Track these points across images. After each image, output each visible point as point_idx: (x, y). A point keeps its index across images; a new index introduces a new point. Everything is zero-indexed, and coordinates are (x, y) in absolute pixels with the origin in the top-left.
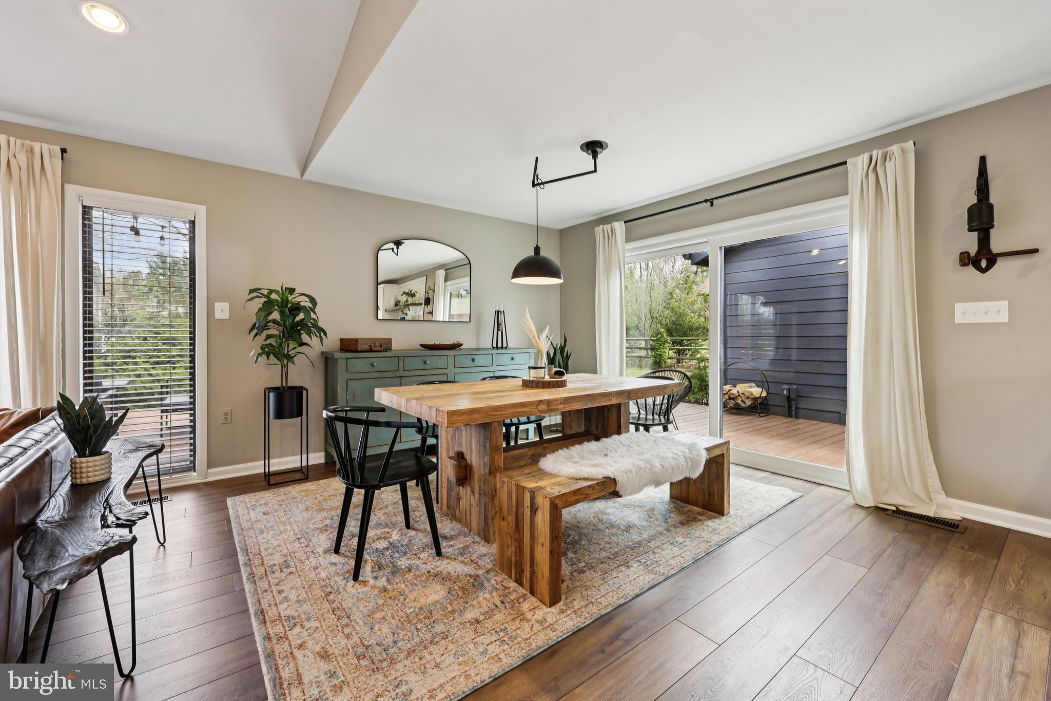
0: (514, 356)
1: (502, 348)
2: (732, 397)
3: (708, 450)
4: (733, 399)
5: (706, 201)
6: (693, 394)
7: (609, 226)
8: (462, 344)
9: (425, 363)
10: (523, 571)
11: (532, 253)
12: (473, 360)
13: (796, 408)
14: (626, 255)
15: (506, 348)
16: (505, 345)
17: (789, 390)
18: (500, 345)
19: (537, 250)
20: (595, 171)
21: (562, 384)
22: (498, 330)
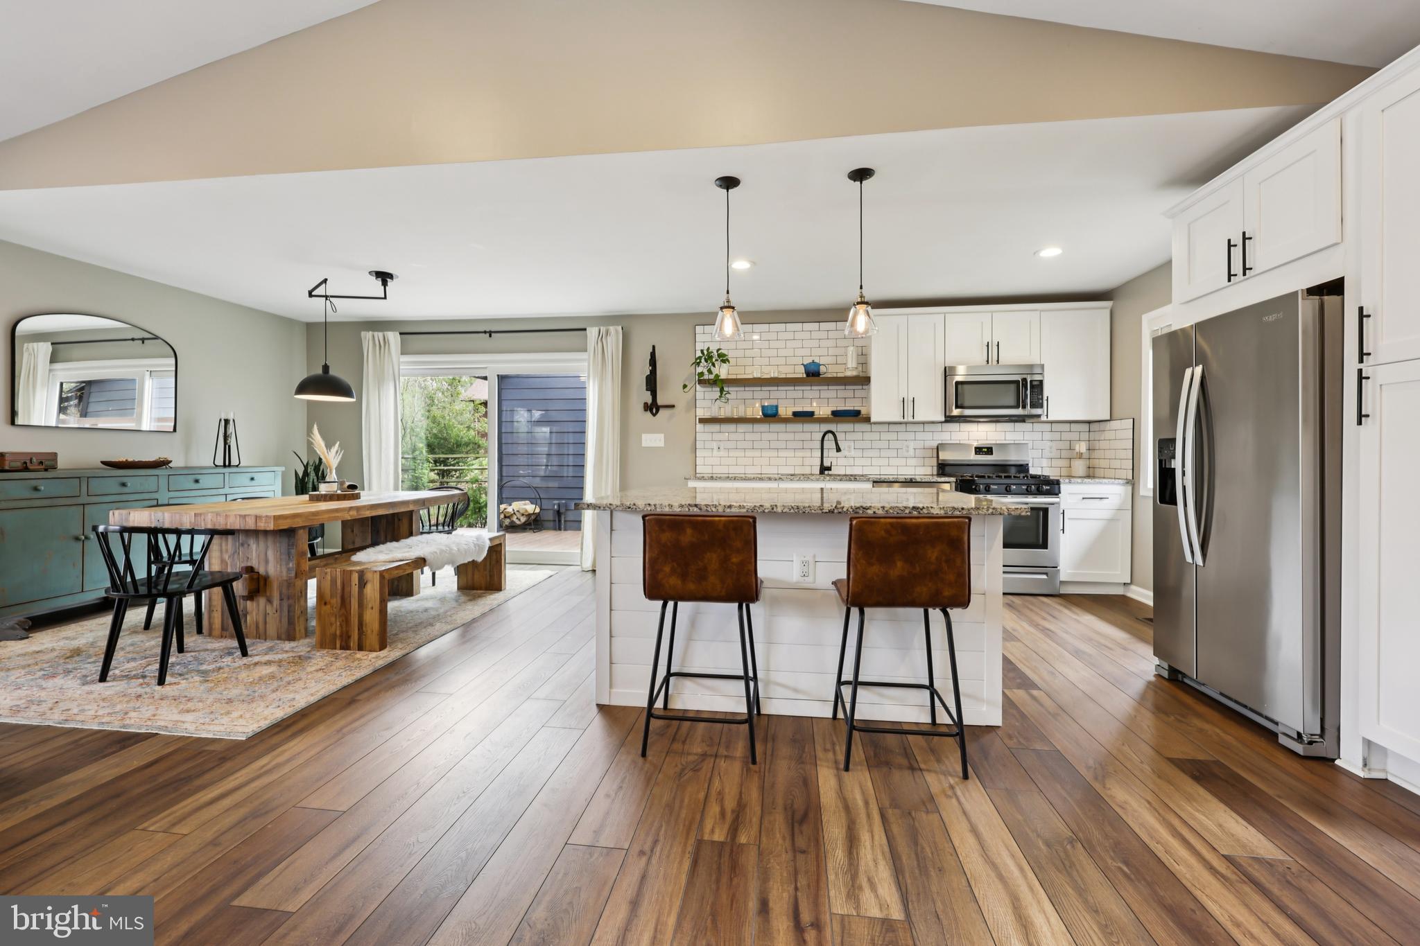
0: (255, 476)
1: (230, 465)
2: (507, 515)
3: (491, 540)
4: (509, 517)
5: (485, 332)
6: (466, 518)
7: (381, 334)
8: (171, 462)
9: (124, 485)
10: (349, 637)
11: (320, 371)
12: (197, 481)
13: (565, 521)
14: (401, 367)
15: (237, 466)
16: (235, 461)
17: (559, 505)
18: (227, 463)
19: (326, 368)
20: (385, 298)
21: (357, 497)
22: (225, 443)
